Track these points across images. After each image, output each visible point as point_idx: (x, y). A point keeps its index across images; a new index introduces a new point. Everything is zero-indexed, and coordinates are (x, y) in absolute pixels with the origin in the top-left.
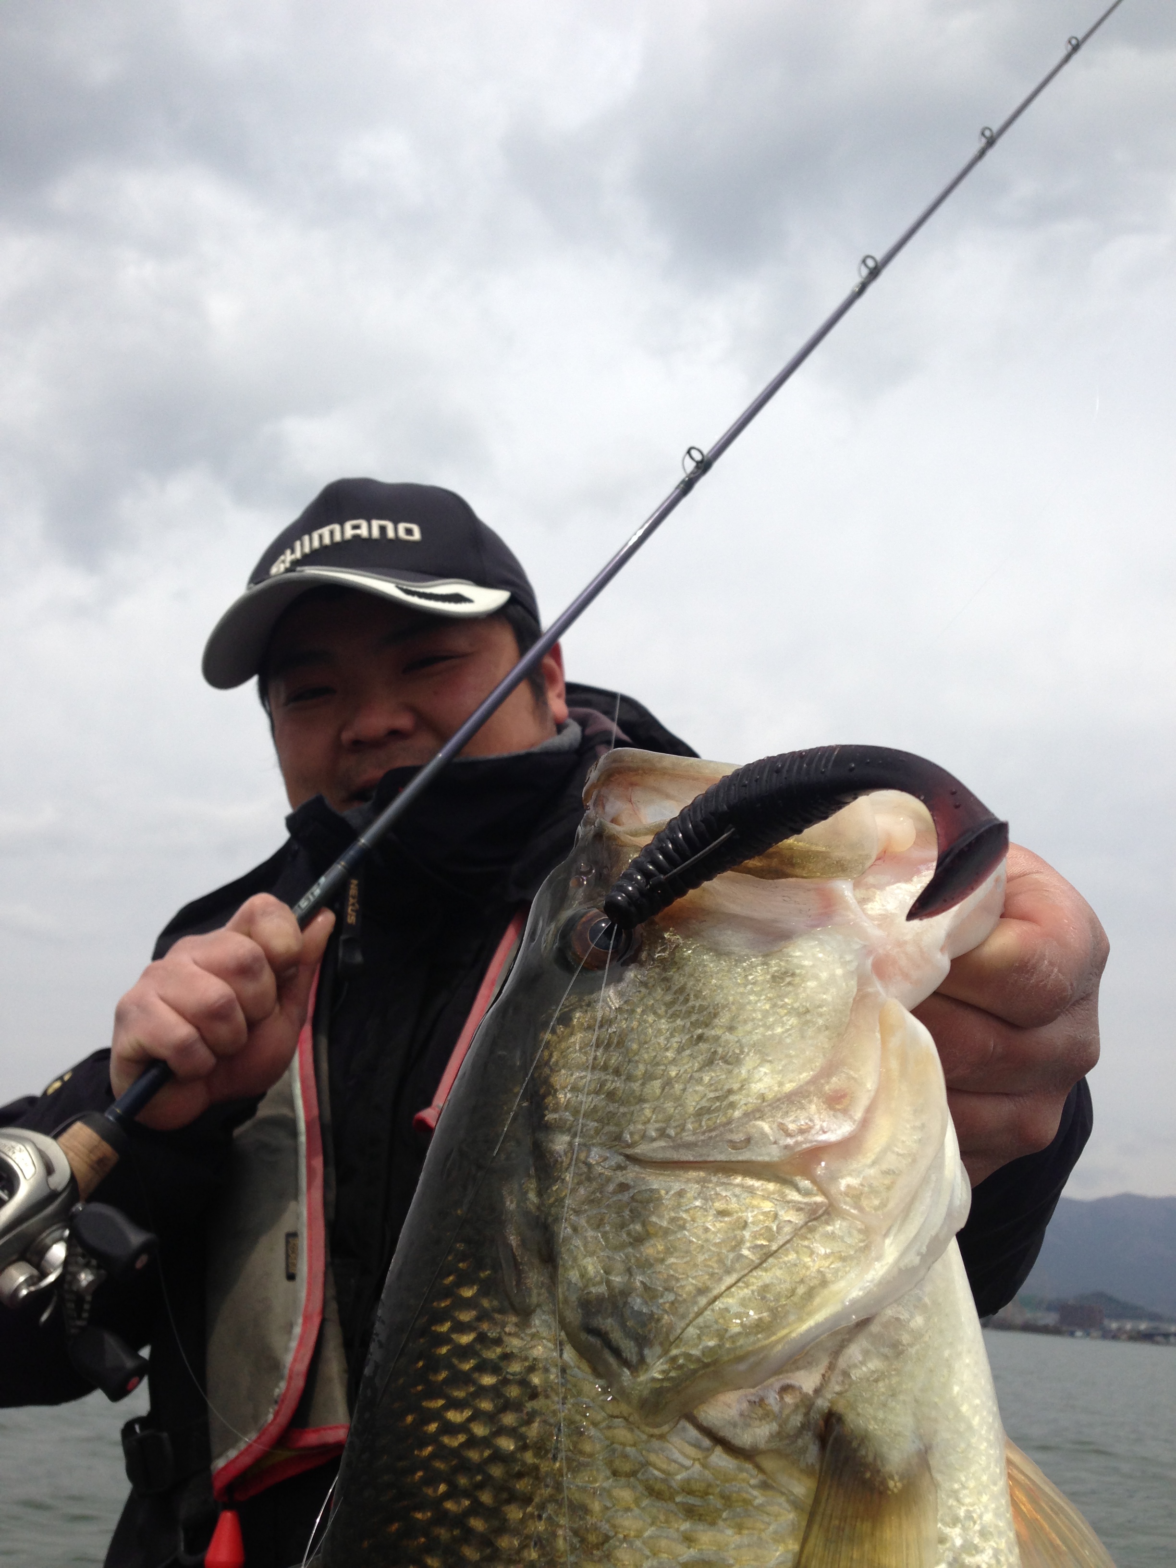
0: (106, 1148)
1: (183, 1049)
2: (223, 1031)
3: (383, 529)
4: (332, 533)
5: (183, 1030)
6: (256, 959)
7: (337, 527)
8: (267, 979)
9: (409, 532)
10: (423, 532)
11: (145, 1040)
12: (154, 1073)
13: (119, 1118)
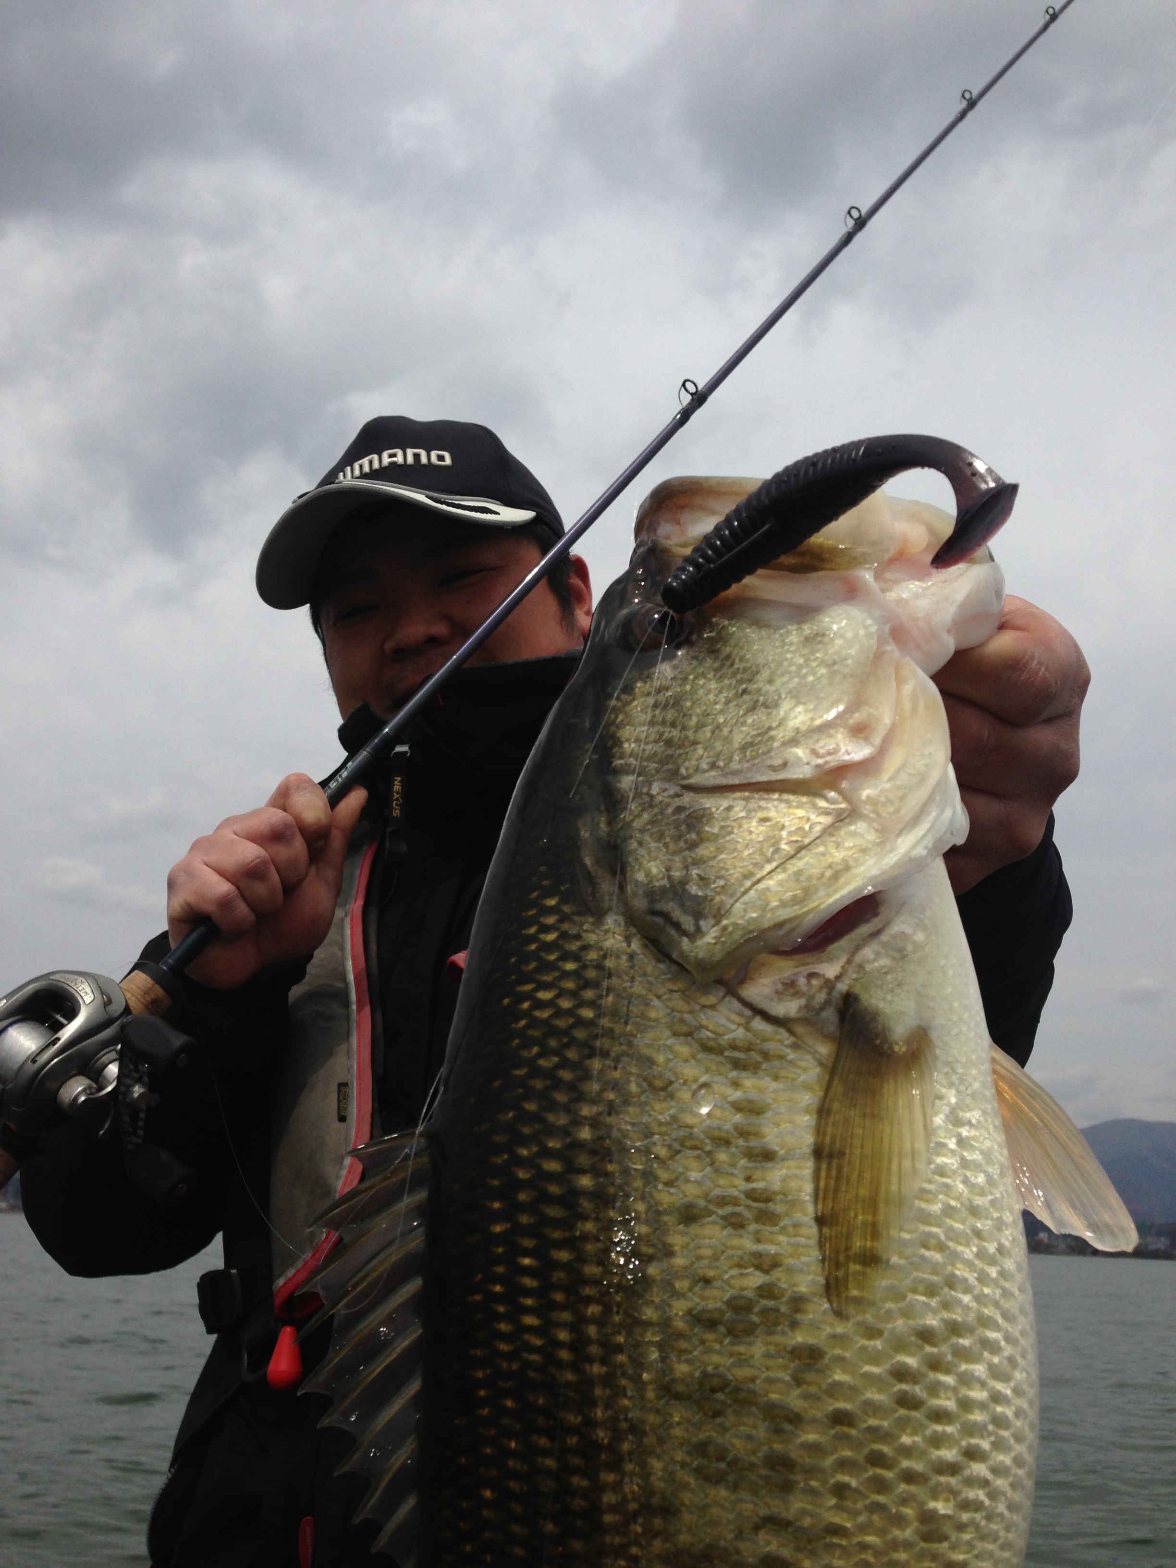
0: (159, 991)
1: (225, 903)
2: (260, 889)
3: (417, 457)
4: (371, 462)
5: (223, 887)
6: (287, 826)
7: (375, 457)
8: (299, 845)
9: (441, 458)
10: (453, 459)
11: (192, 899)
12: (202, 929)
13: (171, 968)
